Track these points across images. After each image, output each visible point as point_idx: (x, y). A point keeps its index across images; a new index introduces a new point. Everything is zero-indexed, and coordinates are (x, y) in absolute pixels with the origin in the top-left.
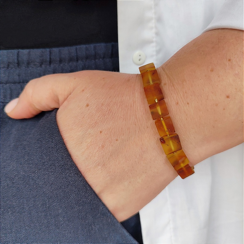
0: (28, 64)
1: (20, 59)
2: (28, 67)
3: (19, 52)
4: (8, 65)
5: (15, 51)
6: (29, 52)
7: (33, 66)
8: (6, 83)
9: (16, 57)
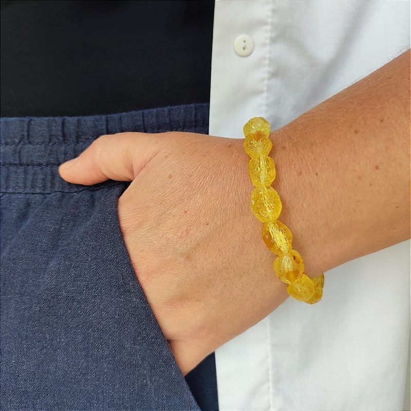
0: (78, 137)
1: (66, 130)
2: (78, 142)
3: (64, 120)
4: (50, 139)
5: (59, 119)
6: (79, 121)
7: (85, 140)
8: (47, 165)
9: (60, 128)
